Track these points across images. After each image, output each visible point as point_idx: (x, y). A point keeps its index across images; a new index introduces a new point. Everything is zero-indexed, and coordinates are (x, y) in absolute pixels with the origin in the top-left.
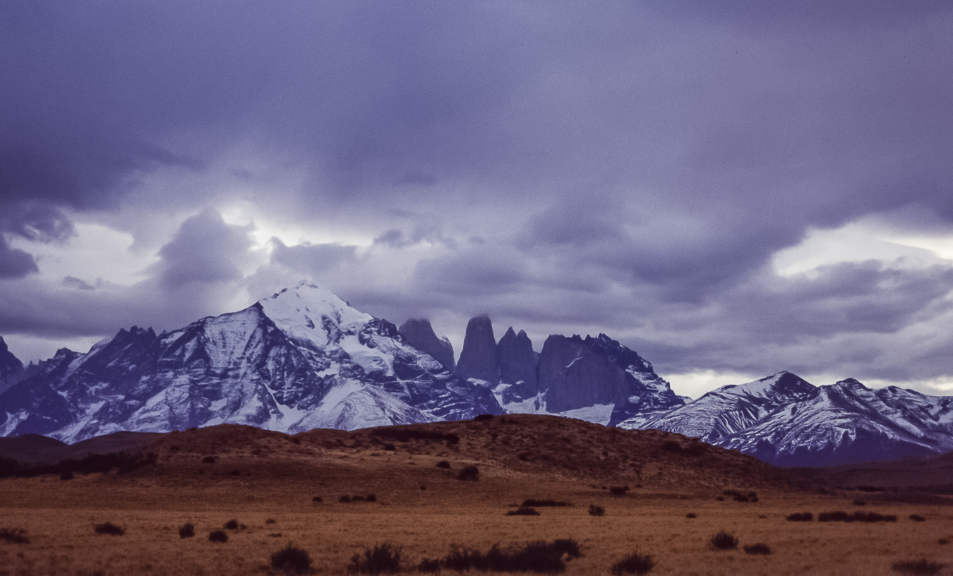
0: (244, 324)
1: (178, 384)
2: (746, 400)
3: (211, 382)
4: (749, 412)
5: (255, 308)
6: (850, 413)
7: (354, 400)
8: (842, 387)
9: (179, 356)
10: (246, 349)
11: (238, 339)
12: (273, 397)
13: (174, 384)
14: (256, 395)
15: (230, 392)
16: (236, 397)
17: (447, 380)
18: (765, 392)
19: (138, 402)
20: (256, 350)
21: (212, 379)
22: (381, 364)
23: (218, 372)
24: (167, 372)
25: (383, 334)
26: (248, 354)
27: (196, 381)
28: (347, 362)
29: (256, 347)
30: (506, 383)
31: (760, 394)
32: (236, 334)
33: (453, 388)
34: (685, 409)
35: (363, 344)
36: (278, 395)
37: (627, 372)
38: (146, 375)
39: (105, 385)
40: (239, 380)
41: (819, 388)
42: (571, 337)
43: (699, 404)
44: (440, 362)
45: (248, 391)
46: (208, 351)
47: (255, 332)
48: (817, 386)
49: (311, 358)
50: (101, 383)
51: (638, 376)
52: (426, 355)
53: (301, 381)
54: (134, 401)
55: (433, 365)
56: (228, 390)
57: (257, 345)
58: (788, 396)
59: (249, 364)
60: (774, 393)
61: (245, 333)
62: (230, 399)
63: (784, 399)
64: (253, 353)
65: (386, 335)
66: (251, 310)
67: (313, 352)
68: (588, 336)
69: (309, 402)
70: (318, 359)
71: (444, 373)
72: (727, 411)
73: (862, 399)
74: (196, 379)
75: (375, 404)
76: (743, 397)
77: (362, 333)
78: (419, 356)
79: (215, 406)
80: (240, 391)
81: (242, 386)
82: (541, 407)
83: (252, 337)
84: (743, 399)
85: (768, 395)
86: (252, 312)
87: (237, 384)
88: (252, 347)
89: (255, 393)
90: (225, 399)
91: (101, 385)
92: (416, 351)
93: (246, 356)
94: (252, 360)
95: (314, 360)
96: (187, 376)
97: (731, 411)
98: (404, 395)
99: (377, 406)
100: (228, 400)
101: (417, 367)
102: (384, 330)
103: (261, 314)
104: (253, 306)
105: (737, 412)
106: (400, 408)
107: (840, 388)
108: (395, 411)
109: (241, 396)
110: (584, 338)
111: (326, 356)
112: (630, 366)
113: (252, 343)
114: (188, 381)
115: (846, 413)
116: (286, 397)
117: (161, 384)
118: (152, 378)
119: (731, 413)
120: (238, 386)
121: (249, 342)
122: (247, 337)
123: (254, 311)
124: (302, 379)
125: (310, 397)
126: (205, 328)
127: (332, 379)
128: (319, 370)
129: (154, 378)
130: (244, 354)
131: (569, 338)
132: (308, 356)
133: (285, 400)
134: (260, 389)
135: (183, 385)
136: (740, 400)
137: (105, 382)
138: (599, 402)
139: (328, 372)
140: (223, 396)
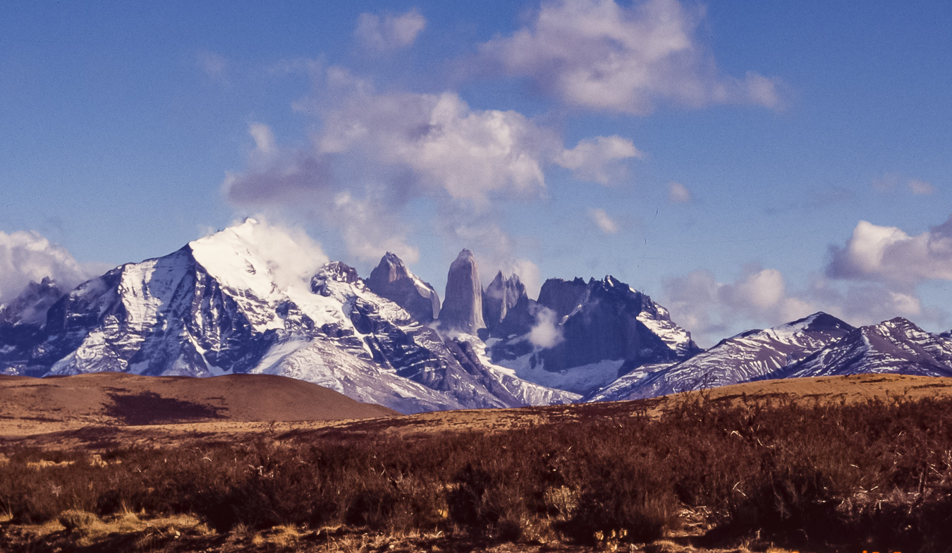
0: (171, 270)
1: (89, 344)
2: (771, 348)
3: (129, 341)
4: (774, 361)
5: (183, 252)
6: (897, 360)
7: (298, 359)
8: (888, 328)
9: (92, 311)
10: (172, 301)
11: (163, 289)
12: (204, 357)
13: (84, 344)
14: (182, 355)
15: (152, 352)
16: (159, 358)
17: (416, 333)
18: (796, 337)
19: (43, 367)
20: (184, 302)
21: (131, 338)
22: (335, 316)
23: (138, 328)
24: (78, 330)
25: (339, 279)
26: (174, 306)
27: (113, 340)
28: (293, 313)
29: (184, 298)
30: (496, 337)
31: (790, 341)
32: (161, 282)
33: (422, 342)
34: (695, 361)
35: (316, 293)
36: (209, 355)
37: (638, 321)
38: (54, 334)
39: (11, 348)
40: (164, 338)
41: (859, 330)
42: (573, 280)
43: (712, 354)
44: (407, 310)
45: (172, 350)
46: (126, 304)
47: (183, 280)
48: (858, 327)
49: (250, 309)
50: (6, 346)
51: (652, 325)
52: (390, 304)
53: (238, 338)
54: (39, 366)
55: (399, 315)
56: (151, 349)
57: (186, 295)
58: (825, 342)
59: (176, 319)
60: (807, 338)
61: (171, 281)
62: (152, 361)
63: (818, 345)
64: (181, 304)
65: (343, 281)
66: (179, 254)
67: (253, 302)
68: (592, 280)
69: (246, 363)
70: (258, 310)
71: (412, 324)
72: (747, 362)
73: (913, 342)
74: (111, 338)
75: (322, 363)
76: (767, 343)
77: (315, 279)
78: (383, 305)
79: (135, 370)
80: (164, 350)
81: (167, 345)
82: (537, 365)
83: (180, 286)
84: (767, 346)
85: (799, 340)
86: (181, 256)
87: (161, 342)
88: (180, 298)
89: (180, 353)
90: (147, 362)
91: (6, 349)
92: (379, 299)
93: (172, 309)
94: (179, 313)
95: (255, 312)
96: (102, 334)
97: (752, 361)
98: (363, 352)
99: (325, 365)
100: (150, 362)
101: (379, 318)
102: (341, 274)
103: (192, 259)
104: (182, 249)
105: (759, 362)
106: (354, 368)
107: (886, 329)
108: (347, 371)
109: (165, 356)
110: (587, 281)
111: (269, 307)
112: (642, 314)
113: (180, 293)
114: (102, 340)
115: (893, 360)
116: (220, 357)
117: (71, 345)
118: (60, 338)
119: (751, 363)
120: (162, 346)
121: (177, 291)
122: (174, 286)
123: (183, 255)
124: (239, 335)
125: (249, 357)
126: (123, 276)
127: (273, 334)
128: (259, 323)
129: (63, 338)
130: (170, 306)
131: (569, 282)
132: (247, 306)
133: (218, 360)
134: (187, 348)
135: (95, 345)
136: (762, 346)
137: (11, 344)
138: (607, 358)
139: (270, 326)
140: (145, 357)
